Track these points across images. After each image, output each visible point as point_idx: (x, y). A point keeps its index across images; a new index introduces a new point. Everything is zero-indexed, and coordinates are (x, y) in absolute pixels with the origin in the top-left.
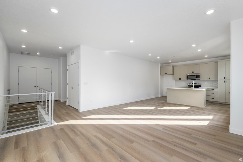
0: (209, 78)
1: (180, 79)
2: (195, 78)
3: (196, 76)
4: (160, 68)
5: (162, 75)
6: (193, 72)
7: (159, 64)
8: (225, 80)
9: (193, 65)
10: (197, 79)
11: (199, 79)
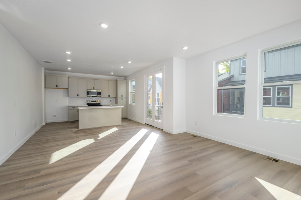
0: (109, 96)
1: (78, 95)
2: (97, 95)
3: (98, 92)
4: (45, 75)
6: (94, 88)
7: (43, 68)
8: (122, 97)
9: (94, 79)
10: (99, 96)
11: (101, 96)
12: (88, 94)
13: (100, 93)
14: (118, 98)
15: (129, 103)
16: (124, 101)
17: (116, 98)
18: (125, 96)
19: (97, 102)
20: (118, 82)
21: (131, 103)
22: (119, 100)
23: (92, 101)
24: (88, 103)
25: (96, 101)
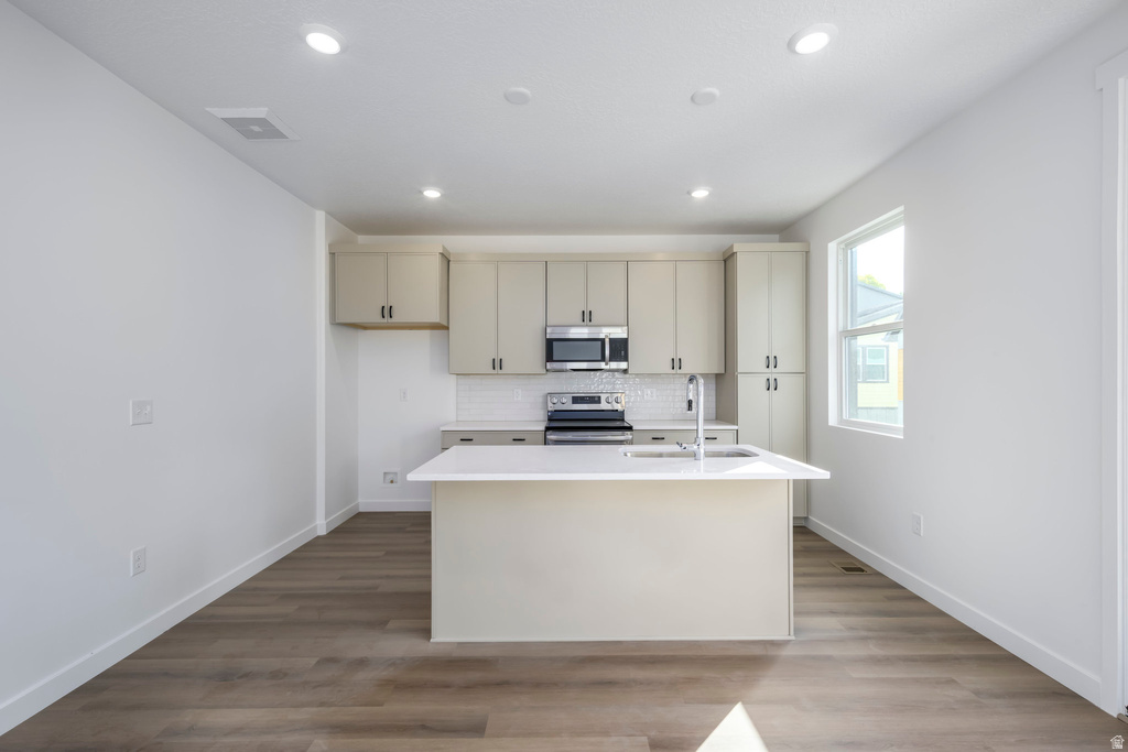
0: (676, 364)
1: (497, 364)
2: (603, 359)
3: (607, 341)
4: (332, 255)
5: (346, 325)
6: (587, 317)
7: (323, 213)
8: (772, 373)
9: (587, 262)
10: (614, 365)
11: (623, 365)
12: (549, 357)
13: (620, 349)
14: (742, 382)
15: (833, 421)
16: (787, 399)
17: (724, 380)
18: (789, 361)
19: (604, 406)
20: (743, 266)
21: (841, 421)
22: (749, 389)
23: (576, 400)
24: (551, 408)
25: (597, 400)
